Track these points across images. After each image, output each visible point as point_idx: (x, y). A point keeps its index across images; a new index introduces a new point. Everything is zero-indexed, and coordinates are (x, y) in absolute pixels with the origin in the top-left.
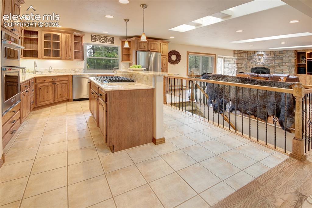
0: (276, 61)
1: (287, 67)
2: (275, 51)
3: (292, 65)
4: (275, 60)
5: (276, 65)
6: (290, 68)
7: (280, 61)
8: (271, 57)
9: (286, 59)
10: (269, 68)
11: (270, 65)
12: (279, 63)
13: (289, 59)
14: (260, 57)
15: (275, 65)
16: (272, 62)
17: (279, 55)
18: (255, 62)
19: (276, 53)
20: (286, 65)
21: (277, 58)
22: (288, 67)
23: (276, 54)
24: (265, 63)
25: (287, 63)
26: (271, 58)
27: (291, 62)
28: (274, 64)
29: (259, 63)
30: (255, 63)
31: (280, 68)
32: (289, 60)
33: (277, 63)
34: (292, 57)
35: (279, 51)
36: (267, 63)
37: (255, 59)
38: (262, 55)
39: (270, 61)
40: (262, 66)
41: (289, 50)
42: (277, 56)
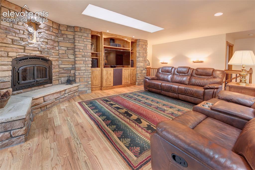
0: (61, 44)
1: (81, 56)
2: (59, 24)
3: (88, 54)
4: (58, 42)
5: (61, 52)
6: (87, 59)
7: (69, 45)
8: (53, 34)
9: (80, 42)
10: (50, 59)
11: (53, 51)
12: (66, 49)
13: (85, 43)
14: (31, 30)
15: (59, 53)
16: (55, 45)
17: (67, 33)
18: (22, 39)
19: (61, 28)
20: (81, 53)
21: (62, 39)
22: (83, 56)
23: (61, 30)
24: (44, 46)
25: (81, 51)
26: (53, 37)
27: (87, 49)
28: (58, 50)
29: (31, 43)
30: (23, 43)
31: (69, 58)
32: (84, 45)
33: (63, 48)
34: (88, 41)
35: (67, 26)
36: (48, 46)
37: (22, 32)
38: (36, 25)
39: (52, 43)
40: (37, 54)
41: (84, 28)
42: (63, 34)
